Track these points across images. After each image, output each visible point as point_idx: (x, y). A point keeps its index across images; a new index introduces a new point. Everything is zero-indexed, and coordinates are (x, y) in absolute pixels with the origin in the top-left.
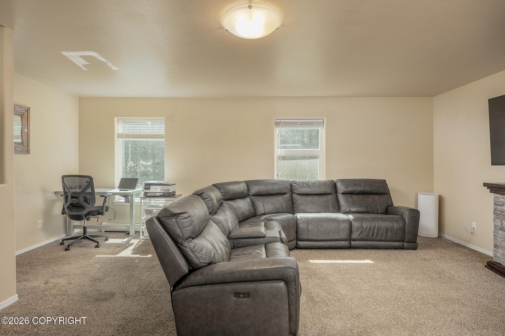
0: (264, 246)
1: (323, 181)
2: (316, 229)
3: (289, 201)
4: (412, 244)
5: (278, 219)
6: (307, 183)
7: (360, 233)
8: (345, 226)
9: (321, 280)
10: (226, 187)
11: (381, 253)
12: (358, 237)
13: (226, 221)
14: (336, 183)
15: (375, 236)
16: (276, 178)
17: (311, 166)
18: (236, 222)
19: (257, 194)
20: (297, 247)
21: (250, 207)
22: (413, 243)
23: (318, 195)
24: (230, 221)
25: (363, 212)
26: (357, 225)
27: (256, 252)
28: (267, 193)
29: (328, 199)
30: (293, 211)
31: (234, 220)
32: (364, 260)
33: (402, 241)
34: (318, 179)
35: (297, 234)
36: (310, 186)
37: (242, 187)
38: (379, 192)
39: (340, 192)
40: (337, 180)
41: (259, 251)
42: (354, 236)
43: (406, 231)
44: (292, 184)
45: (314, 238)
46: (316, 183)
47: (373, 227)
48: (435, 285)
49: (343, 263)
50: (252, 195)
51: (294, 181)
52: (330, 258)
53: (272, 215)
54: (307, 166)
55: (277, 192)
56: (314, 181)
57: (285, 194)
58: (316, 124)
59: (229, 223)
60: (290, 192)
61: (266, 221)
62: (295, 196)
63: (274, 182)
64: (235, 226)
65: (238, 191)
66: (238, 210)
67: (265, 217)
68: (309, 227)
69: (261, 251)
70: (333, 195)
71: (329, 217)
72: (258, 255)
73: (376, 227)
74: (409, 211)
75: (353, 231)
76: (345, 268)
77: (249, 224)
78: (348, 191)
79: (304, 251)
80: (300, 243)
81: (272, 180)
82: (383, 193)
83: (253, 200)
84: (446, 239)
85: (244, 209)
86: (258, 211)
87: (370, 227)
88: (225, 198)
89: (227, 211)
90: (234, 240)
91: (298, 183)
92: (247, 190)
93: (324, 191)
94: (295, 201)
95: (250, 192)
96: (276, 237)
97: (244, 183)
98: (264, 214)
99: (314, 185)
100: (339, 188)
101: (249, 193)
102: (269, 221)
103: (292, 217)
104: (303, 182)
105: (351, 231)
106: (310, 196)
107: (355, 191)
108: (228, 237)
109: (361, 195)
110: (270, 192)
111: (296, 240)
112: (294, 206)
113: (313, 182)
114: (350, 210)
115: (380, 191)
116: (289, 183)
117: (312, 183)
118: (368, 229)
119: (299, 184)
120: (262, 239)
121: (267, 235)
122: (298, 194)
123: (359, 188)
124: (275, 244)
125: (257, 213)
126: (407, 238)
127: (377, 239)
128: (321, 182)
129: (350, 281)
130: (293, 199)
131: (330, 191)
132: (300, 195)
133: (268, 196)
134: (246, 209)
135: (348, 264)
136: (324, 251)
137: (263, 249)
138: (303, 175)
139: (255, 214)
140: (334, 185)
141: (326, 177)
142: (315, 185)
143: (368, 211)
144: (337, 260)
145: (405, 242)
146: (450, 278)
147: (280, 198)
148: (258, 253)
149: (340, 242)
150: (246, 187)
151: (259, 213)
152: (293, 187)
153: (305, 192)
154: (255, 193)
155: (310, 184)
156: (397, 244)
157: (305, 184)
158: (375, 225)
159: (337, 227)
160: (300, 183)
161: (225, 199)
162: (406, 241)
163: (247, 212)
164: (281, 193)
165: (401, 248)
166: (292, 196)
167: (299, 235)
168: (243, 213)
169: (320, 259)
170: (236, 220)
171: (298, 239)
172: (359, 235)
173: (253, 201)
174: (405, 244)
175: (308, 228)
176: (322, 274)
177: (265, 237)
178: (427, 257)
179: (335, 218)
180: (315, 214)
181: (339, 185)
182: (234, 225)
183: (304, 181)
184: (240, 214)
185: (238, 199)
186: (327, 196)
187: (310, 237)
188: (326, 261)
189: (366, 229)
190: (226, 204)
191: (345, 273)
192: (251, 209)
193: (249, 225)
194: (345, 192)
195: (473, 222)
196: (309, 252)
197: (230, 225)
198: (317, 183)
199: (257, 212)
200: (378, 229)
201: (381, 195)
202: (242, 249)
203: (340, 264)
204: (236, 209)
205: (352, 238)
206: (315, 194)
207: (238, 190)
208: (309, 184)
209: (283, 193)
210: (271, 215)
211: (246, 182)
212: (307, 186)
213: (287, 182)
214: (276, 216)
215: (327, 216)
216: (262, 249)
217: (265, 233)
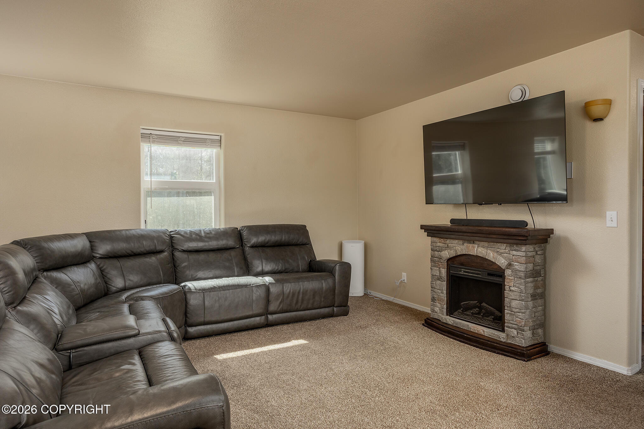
0: (137, 352)
1: (222, 230)
2: (217, 305)
3: (169, 264)
4: (343, 308)
5: (154, 296)
6: (197, 234)
7: (281, 303)
8: (260, 294)
9: (235, 388)
10: (45, 245)
11: (308, 327)
12: (278, 308)
13: (47, 314)
14: (242, 231)
15: (299, 304)
16: (143, 227)
17: (201, 207)
18: (71, 312)
19: (110, 255)
20: (186, 337)
21: (96, 279)
22: (344, 306)
23: (216, 251)
24: (56, 311)
25: (280, 271)
26: (276, 292)
27: (124, 369)
28: (130, 252)
29: (231, 256)
30: (176, 279)
31: (65, 307)
32: (289, 341)
33: (332, 306)
34: (212, 226)
35: (186, 316)
36: (202, 237)
37: (80, 244)
38: (298, 243)
39: (249, 245)
40: (242, 227)
41: (128, 366)
42: (272, 308)
43: (336, 292)
44: (172, 234)
45: (213, 319)
46: (211, 233)
47: (298, 291)
48: (384, 362)
49: (262, 352)
50: (100, 258)
51: (176, 230)
52: (242, 347)
53: (141, 290)
54: (195, 207)
55: (148, 249)
56: (209, 229)
57: (161, 252)
58: (210, 142)
59: (54, 315)
60: (170, 248)
61: (132, 302)
62: (177, 254)
63: (142, 233)
64: (69, 319)
65: (71, 252)
66: (73, 287)
67: (129, 295)
68: (206, 303)
69: (134, 364)
70: (238, 249)
71: (236, 284)
72: (129, 377)
73: (302, 291)
74: (340, 265)
75: (271, 301)
76: (267, 360)
77: (98, 312)
78: (259, 242)
79: (197, 342)
80: (191, 330)
81: (137, 230)
82: (304, 243)
83: (101, 265)
84: (373, 296)
85: (85, 284)
86: (113, 285)
87: (293, 292)
88: (43, 267)
89: (49, 293)
90: (70, 351)
91: (182, 233)
92: (89, 248)
93: (224, 245)
94: (178, 262)
95: (95, 251)
96: (160, 332)
97: (85, 237)
98: (125, 289)
99: (208, 235)
100: (245, 240)
101: (95, 255)
102: (137, 300)
103: (178, 289)
104: (191, 232)
105: (268, 301)
106: (203, 252)
107: (267, 243)
108: (55, 348)
109: (276, 247)
110: (135, 251)
111: (185, 327)
112: (177, 270)
113: (207, 230)
114: (263, 269)
115: (300, 240)
116: (168, 233)
117: (205, 232)
118: (291, 295)
119: (185, 235)
120: (131, 340)
121: (142, 331)
122: (184, 251)
123: (273, 237)
124: (159, 346)
125: (111, 289)
126: (337, 301)
127: (301, 308)
128: (220, 231)
129: (280, 380)
130: (175, 259)
131: (233, 244)
132: (186, 252)
133: (131, 258)
134: (89, 283)
135: (270, 351)
136: (228, 337)
137: (137, 360)
138: (189, 221)
139: (108, 290)
140: (238, 234)
141: (226, 223)
142: (211, 235)
143: (286, 269)
144: (252, 348)
145: (336, 307)
146: (395, 347)
147: (153, 260)
148: (129, 371)
149: (253, 319)
150: (87, 244)
151: (115, 288)
152: (174, 240)
153: (195, 247)
154: (105, 254)
155: (203, 234)
156: (326, 310)
157: (194, 234)
158: (300, 289)
159: (249, 298)
160: (186, 233)
161: (42, 269)
162: (335, 305)
163: (92, 289)
164: (155, 251)
165: (331, 316)
166: (173, 254)
167: (189, 318)
168: (82, 291)
169: (227, 352)
170: (69, 307)
171: (188, 324)
172: (279, 306)
173: (102, 267)
174: (335, 309)
175: (204, 304)
176: (235, 377)
177: (139, 334)
178: (362, 323)
179: (245, 284)
180: (213, 280)
181: (245, 234)
182: (65, 318)
183: (192, 230)
184: (77, 294)
185: (73, 267)
186: (229, 252)
187: (208, 319)
188: (237, 352)
189: (288, 296)
190: (45, 278)
191: (269, 367)
192: (99, 283)
193: (98, 314)
194: (255, 245)
195: (403, 273)
196: (206, 343)
197: (57, 319)
198: (213, 233)
199: (110, 286)
200: (303, 293)
201: (301, 246)
202: (89, 368)
203: (258, 354)
204: (69, 285)
205: (269, 312)
206: (211, 249)
207: (73, 250)
208: (200, 235)
209: (158, 251)
210: (139, 290)
211: (89, 236)
212: (198, 237)
213: (164, 232)
214: (148, 290)
215: (233, 282)
216: (133, 361)
217: (136, 327)
